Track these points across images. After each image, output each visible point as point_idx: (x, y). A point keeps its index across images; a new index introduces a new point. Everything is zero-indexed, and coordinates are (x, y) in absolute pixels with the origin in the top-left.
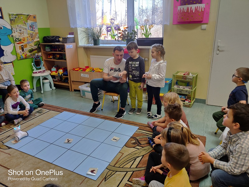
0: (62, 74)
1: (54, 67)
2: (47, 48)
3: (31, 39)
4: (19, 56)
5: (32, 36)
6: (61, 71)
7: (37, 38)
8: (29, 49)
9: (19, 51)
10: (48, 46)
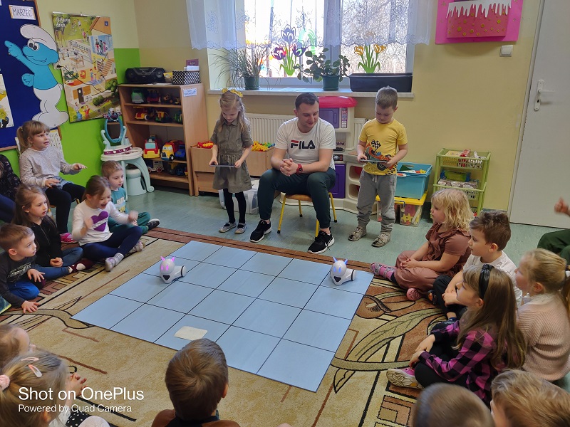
0: (172, 155)
1: (150, 140)
2: (134, 94)
3: (100, 73)
4: (73, 113)
5: (100, 67)
6: (168, 150)
7: (112, 73)
8: (93, 97)
9: (73, 101)
10: (138, 90)
